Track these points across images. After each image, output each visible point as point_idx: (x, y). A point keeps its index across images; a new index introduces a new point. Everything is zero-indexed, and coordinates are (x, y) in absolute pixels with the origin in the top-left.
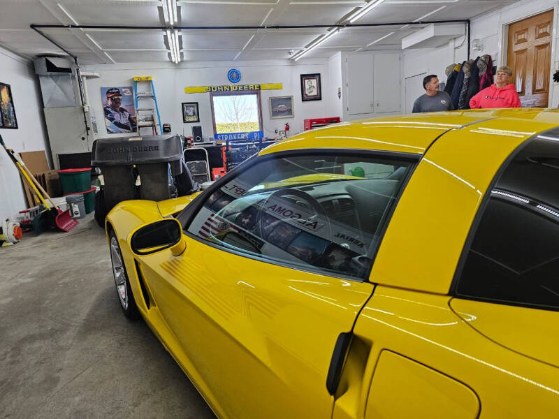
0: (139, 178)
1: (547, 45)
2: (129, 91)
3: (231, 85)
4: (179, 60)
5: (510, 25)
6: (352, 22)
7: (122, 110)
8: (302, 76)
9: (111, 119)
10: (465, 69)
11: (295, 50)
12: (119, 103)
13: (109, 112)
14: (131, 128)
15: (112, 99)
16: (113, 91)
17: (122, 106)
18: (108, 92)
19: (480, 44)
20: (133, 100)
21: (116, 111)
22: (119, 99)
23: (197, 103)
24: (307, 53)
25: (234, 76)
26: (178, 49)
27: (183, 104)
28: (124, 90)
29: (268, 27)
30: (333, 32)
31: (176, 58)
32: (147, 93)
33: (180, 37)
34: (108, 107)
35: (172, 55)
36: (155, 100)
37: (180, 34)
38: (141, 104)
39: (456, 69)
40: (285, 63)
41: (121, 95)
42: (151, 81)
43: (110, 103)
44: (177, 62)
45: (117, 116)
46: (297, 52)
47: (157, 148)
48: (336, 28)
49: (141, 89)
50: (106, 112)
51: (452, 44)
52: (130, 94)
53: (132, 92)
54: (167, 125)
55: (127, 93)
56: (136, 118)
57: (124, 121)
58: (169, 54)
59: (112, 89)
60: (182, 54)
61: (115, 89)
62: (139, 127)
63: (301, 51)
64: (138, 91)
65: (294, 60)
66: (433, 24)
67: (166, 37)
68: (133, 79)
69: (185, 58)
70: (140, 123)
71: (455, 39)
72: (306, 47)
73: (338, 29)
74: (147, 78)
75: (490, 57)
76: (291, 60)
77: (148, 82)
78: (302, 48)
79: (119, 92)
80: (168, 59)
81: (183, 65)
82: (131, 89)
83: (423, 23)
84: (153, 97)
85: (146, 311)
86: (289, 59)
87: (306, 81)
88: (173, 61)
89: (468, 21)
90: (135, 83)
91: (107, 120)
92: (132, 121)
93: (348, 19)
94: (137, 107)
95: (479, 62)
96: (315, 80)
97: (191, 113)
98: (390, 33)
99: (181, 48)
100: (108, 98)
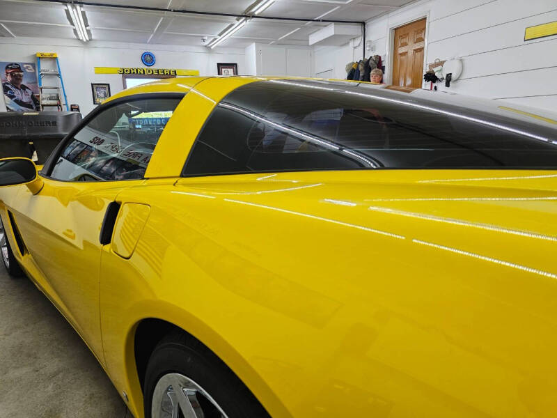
0: (35, 153)
1: (421, 50)
2: (31, 68)
3: (145, 67)
4: (88, 39)
5: (395, 29)
6: (256, 13)
7: (24, 88)
8: (219, 65)
9: (11, 97)
10: (361, 67)
11: (209, 37)
12: (21, 80)
13: (9, 89)
14: (34, 107)
15: (11, 74)
16: (13, 67)
17: (24, 82)
18: (7, 67)
19: (372, 45)
20: (36, 78)
21: (17, 88)
22: (20, 76)
23: (108, 85)
24: (221, 41)
25: (148, 59)
26: (84, 26)
27: (92, 85)
28: (25, 66)
29: (174, 11)
30: (242, 22)
31: (84, 36)
32: (52, 71)
33: (83, 13)
34: (8, 84)
35: (79, 33)
36: (61, 78)
37: (82, 9)
38: (45, 82)
39: (354, 66)
40: (201, 50)
41: (22, 72)
42: (56, 58)
43: (9, 79)
44: (85, 40)
45: (18, 94)
46: (212, 39)
47: (55, 123)
48: (244, 18)
49: (45, 66)
50: (6, 89)
51: (351, 44)
52: (33, 71)
53: (35, 69)
54: (74, 105)
55: (30, 70)
56: (39, 96)
57: (26, 99)
58: (75, 30)
59: (12, 64)
60: (88, 32)
61: (16, 64)
62: (43, 106)
63: (216, 39)
64: (42, 68)
65: (210, 47)
66: (333, 23)
67: (67, 11)
68: (36, 55)
69: (93, 37)
70: (44, 102)
71: (354, 39)
72: (220, 35)
73: (246, 20)
74: (52, 55)
75: (380, 57)
76: (208, 48)
77: (54, 59)
78: (216, 35)
79: (19, 68)
80: (75, 36)
81: (92, 44)
82: (33, 65)
83: (323, 21)
84: (59, 75)
85: (20, 258)
86: (206, 46)
87: (223, 70)
88: (81, 38)
89: (363, 23)
90: (38, 59)
91: (6, 97)
92: (35, 100)
93: (253, 10)
94: (40, 85)
95: (371, 61)
96: (232, 70)
97: (102, 95)
98: (297, 28)
99: (87, 25)
100: (7, 73)
